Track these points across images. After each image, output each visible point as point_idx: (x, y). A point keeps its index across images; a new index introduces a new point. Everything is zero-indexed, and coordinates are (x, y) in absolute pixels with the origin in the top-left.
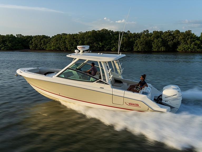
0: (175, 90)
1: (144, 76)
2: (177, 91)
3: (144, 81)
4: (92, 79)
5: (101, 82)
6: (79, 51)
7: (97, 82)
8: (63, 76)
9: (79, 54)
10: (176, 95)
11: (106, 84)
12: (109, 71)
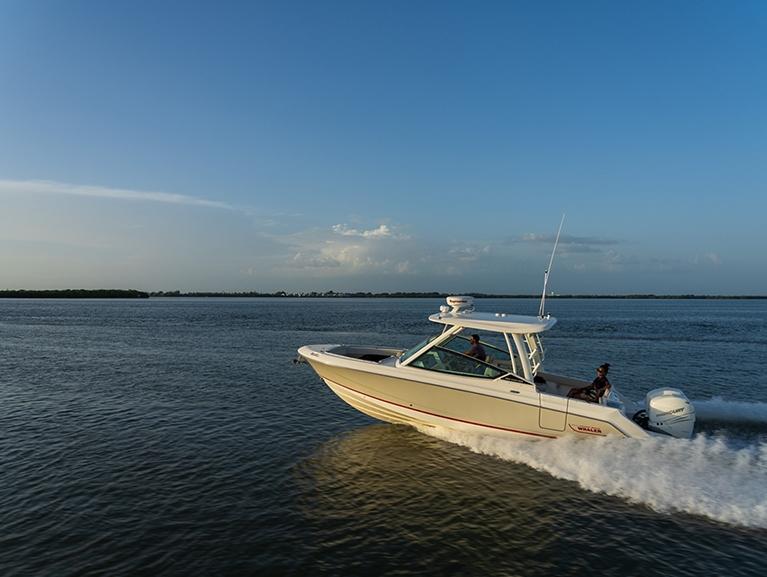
0: (680, 399)
1: (606, 367)
2: (684, 401)
3: (604, 378)
4: (488, 371)
5: (511, 378)
6: (451, 308)
7: (504, 379)
8: (421, 365)
9: (451, 316)
10: (682, 409)
11: (524, 382)
12: (532, 354)
